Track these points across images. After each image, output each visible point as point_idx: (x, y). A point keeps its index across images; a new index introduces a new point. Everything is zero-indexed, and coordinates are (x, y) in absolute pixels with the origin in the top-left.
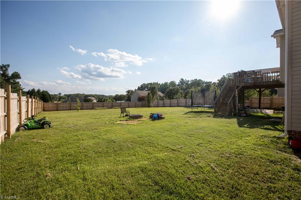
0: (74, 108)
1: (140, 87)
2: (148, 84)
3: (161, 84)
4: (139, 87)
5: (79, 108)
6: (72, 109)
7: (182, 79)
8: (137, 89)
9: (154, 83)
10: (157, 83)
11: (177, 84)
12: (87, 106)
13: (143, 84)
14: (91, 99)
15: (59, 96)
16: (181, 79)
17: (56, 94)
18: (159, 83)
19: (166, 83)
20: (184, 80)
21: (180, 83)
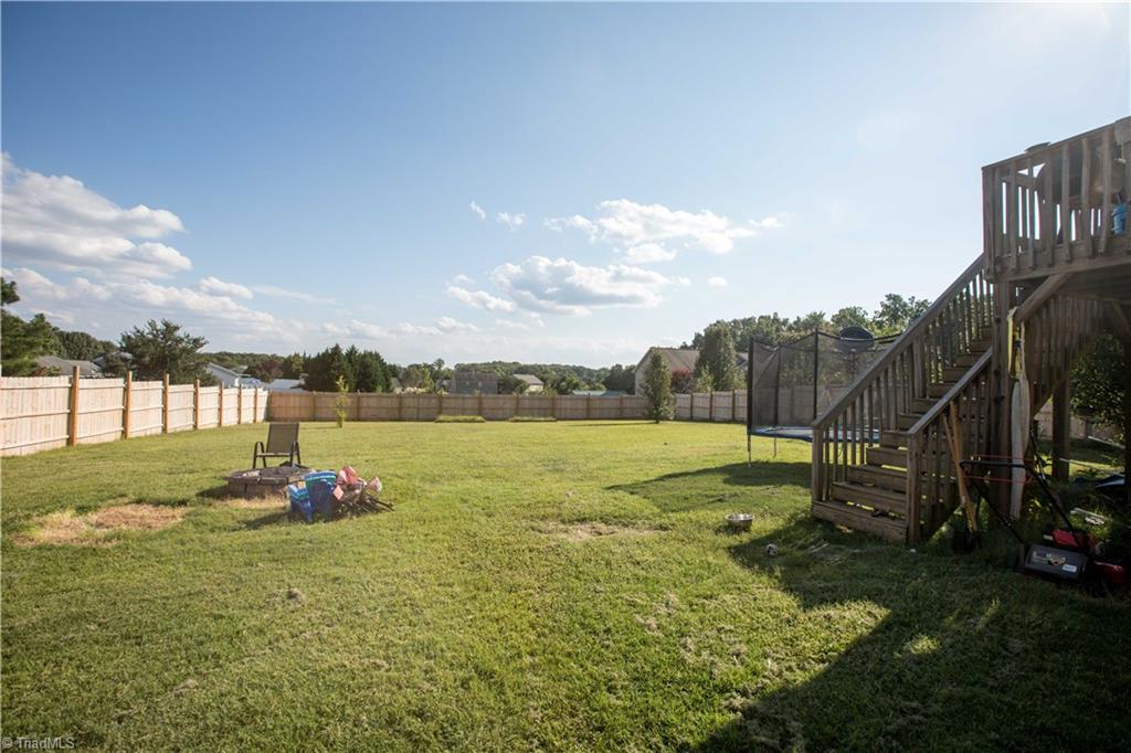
1: (703, 334)
2: (735, 321)
3: (791, 321)
4: (698, 336)
7: (895, 298)
8: (689, 343)
9: (761, 317)
10: (776, 320)
11: (869, 317)
13: (715, 325)
14: (520, 382)
15: (436, 368)
16: (889, 297)
17: (430, 363)
18: (781, 317)
19: (816, 319)
20: (906, 299)
21: (882, 314)
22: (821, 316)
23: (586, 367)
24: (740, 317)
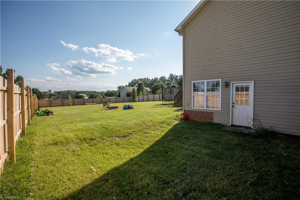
0: (66, 104)
1: (131, 82)
2: (138, 79)
3: (151, 79)
4: (129, 83)
5: (71, 104)
6: (64, 105)
7: (172, 75)
8: (128, 85)
9: (144, 78)
10: (147, 79)
11: (167, 79)
12: (78, 102)
13: (134, 80)
14: (82, 96)
15: (49, 93)
16: (171, 74)
17: (46, 91)
18: (149, 78)
19: (156, 79)
20: (174, 75)
21: (169, 78)
22: (157, 78)
23: (96, 91)
24: (139, 78)
